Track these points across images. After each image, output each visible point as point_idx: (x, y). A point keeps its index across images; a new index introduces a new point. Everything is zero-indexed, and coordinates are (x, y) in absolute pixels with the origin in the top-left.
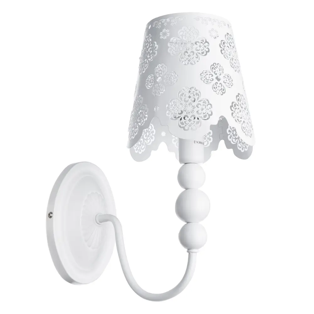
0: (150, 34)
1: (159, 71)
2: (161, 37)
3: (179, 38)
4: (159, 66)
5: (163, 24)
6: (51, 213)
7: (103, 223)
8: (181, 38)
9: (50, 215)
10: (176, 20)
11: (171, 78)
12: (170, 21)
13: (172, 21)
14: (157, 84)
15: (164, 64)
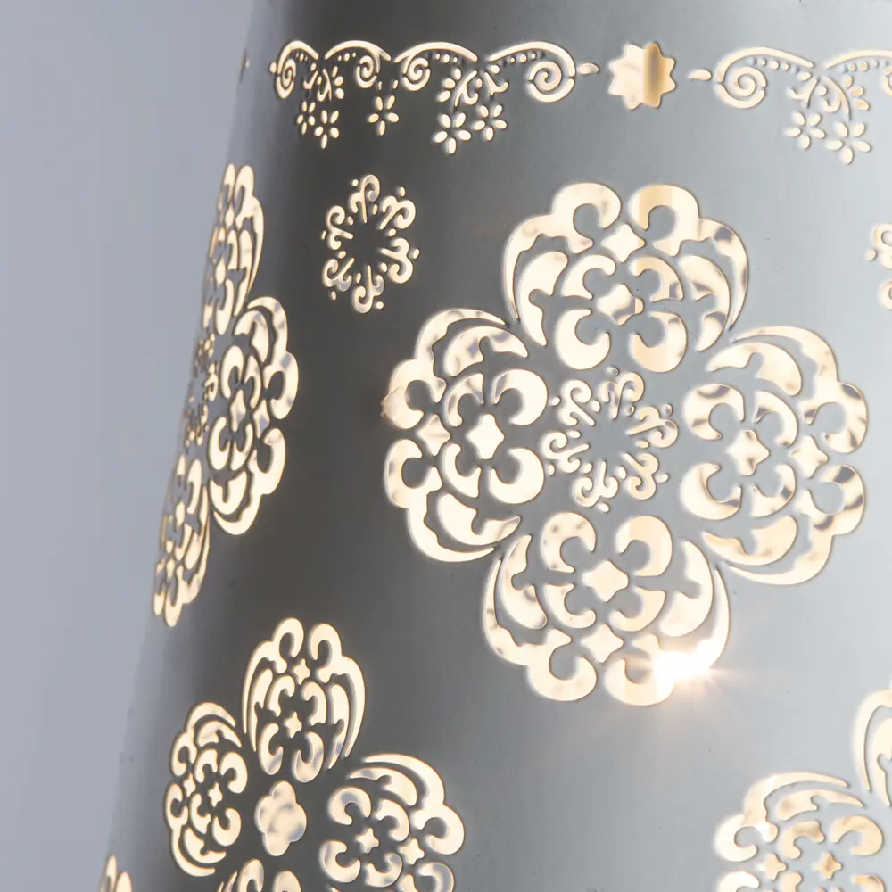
1: (287, 703)
2: (334, 278)
3: (507, 326)
4: (288, 639)
8: (540, 338)
10: (496, 79)
11: (393, 846)
12: (434, 86)
13: (449, 83)
14: (254, 871)
15: (333, 639)
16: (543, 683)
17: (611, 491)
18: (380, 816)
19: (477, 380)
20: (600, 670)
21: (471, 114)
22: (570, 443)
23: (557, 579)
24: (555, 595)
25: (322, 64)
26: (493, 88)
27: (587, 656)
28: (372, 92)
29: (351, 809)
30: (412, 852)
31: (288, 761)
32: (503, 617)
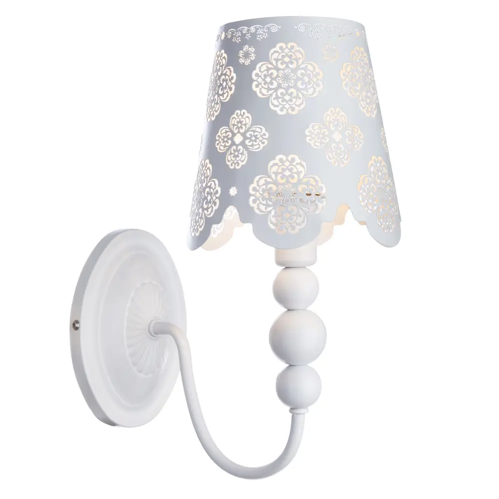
0: (223, 51)
1: (238, 122)
2: (241, 61)
3: (270, 64)
4: (237, 113)
5: (243, 36)
6: (77, 322)
7: (160, 335)
8: (275, 65)
9: (75, 326)
10: (266, 30)
11: (258, 138)
12: (256, 31)
13: (258, 31)
14: (234, 147)
15: (246, 111)
16: (279, 113)
17: (287, 85)
18: (255, 134)
19: (266, 72)
20: (287, 110)
21: (262, 35)
22: (281, 79)
23: (280, 98)
24: (280, 100)
25: (237, 31)
26: (265, 31)
27: (285, 108)
28: (246, 34)
29: (250, 135)
30: (261, 139)
31: (239, 130)
32: (273, 104)
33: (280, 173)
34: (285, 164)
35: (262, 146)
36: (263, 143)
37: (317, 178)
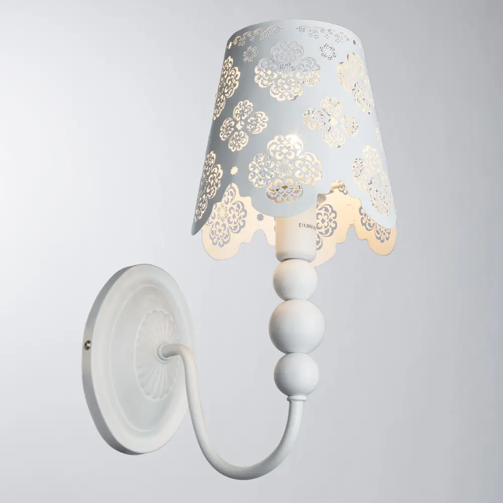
0: (230, 57)
1: (240, 111)
2: (245, 60)
4: (240, 104)
5: (248, 38)
6: (89, 342)
7: (169, 358)
8: (276, 60)
9: (87, 346)
10: (268, 31)
12: (260, 33)
14: (237, 133)
15: (248, 101)
16: (279, 99)
17: (287, 76)
18: (256, 119)
19: (267, 66)
20: (286, 97)
21: (265, 35)
23: (280, 87)
24: (280, 89)
25: (242, 37)
27: (285, 95)
28: (250, 37)
29: (251, 120)
30: (261, 122)
31: (241, 118)
32: (273, 92)
33: (279, 151)
34: (283, 143)
35: (262, 128)
36: (263, 126)
37: (314, 155)
